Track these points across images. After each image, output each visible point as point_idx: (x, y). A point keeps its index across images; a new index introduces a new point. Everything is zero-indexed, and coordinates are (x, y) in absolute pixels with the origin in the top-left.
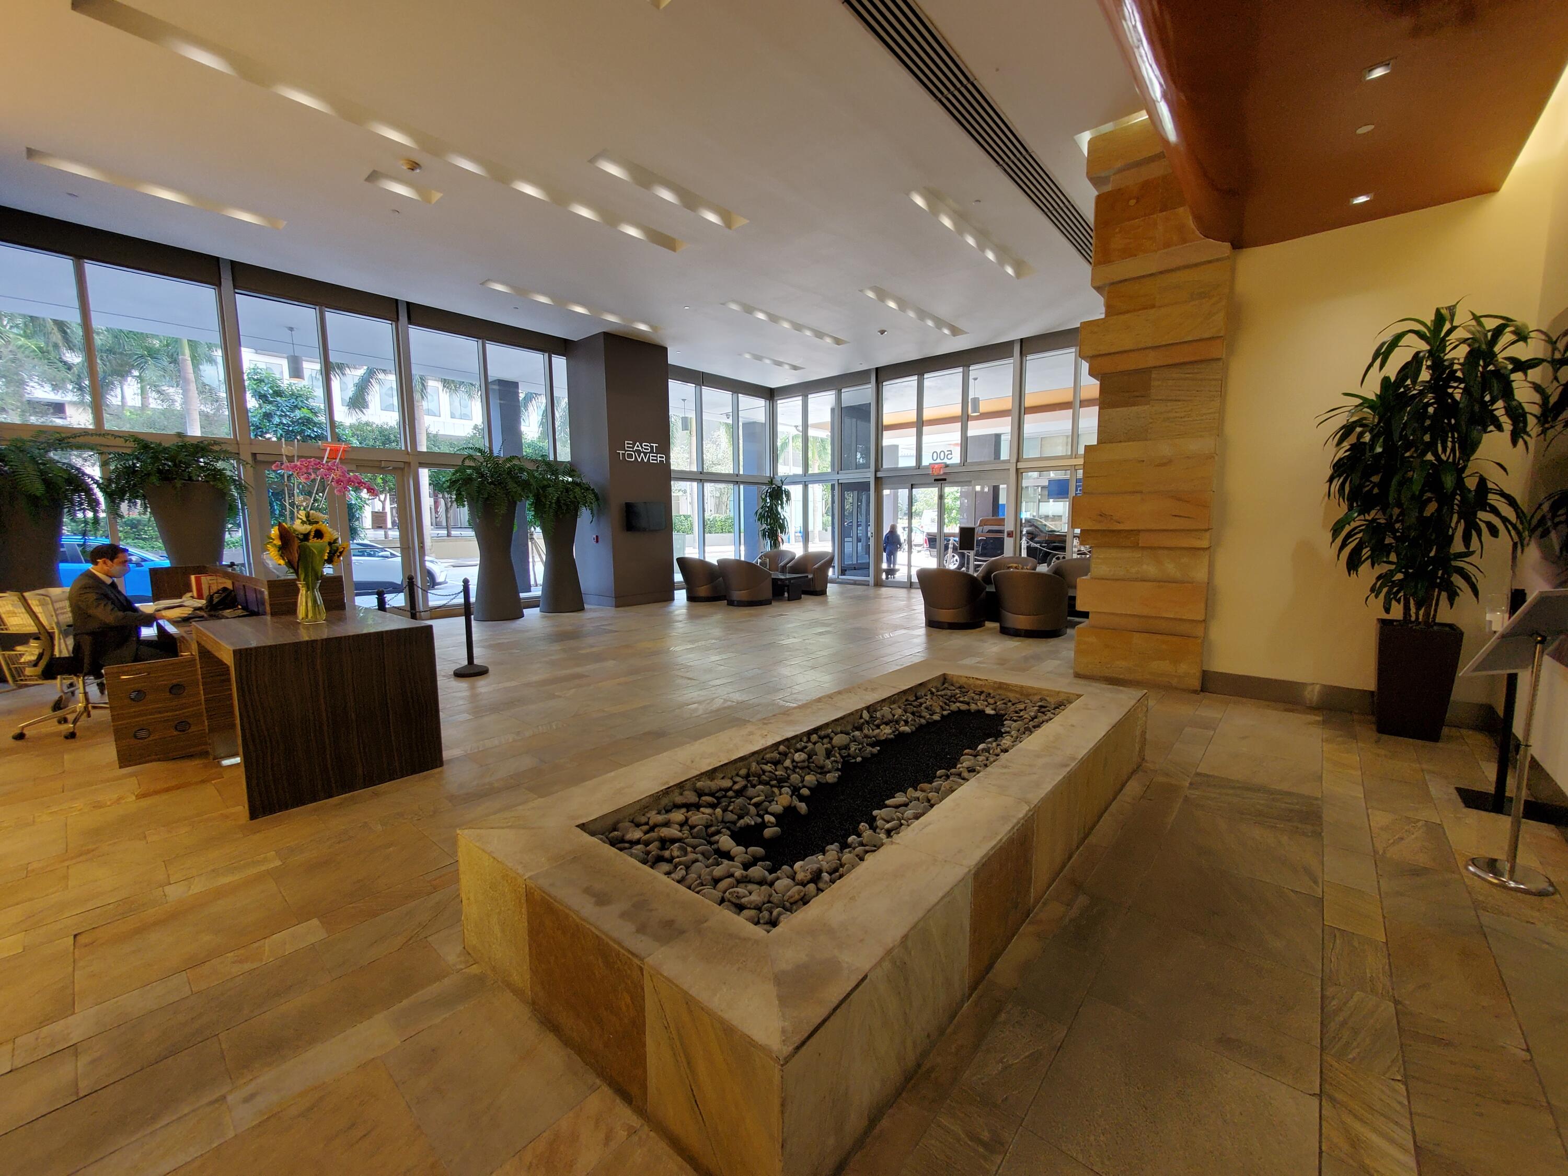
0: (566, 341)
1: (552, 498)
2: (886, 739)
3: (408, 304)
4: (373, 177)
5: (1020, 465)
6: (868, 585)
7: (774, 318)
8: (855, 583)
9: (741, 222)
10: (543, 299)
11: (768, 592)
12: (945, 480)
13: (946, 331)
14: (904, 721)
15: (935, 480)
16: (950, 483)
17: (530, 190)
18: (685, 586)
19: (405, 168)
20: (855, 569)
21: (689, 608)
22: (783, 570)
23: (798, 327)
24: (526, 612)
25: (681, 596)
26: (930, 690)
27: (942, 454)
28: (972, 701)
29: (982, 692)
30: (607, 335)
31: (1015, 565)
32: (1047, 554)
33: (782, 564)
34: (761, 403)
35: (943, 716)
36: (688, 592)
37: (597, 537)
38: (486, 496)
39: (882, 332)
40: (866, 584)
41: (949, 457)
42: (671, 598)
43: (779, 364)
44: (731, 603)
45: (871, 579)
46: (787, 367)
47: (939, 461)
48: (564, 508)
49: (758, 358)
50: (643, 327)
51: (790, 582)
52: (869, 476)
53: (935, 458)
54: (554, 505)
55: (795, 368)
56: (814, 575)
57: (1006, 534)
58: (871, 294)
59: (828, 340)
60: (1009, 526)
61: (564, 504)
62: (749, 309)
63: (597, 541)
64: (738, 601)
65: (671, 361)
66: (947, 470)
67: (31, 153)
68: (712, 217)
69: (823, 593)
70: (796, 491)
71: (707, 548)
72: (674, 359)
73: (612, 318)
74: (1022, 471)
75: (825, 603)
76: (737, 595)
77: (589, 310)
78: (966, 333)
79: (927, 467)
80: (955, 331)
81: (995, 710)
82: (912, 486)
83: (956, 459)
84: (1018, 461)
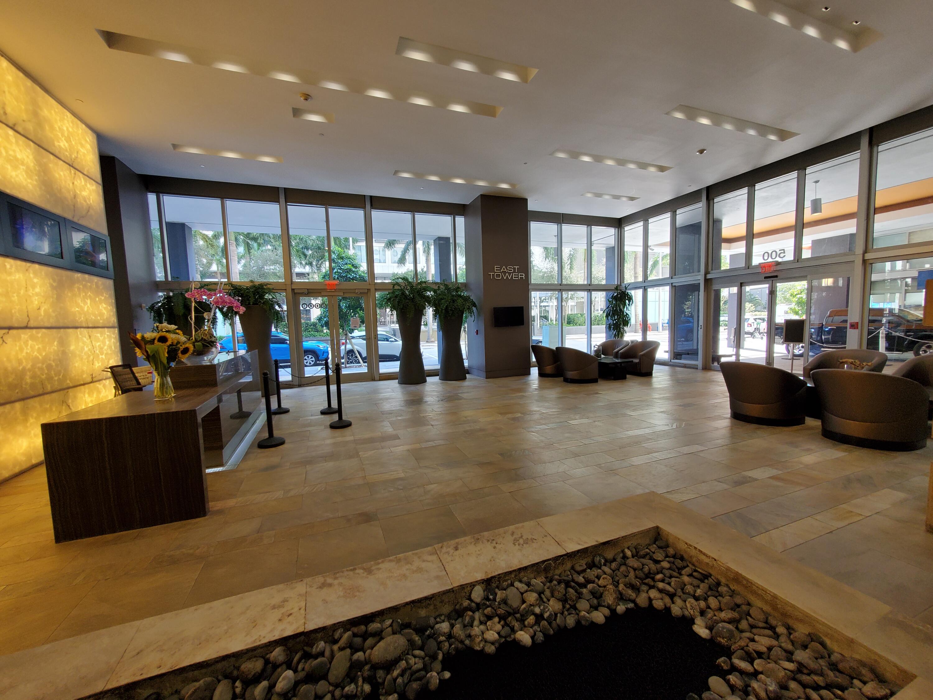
0: (464, 206)
1: (443, 306)
2: (482, 650)
3: (371, 197)
4: (297, 112)
5: (868, 256)
6: (697, 369)
7: (598, 159)
8: (685, 366)
9: (533, 72)
10: (434, 178)
11: (595, 374)
12: (776, 276)
13: (773, 137)
14: (536, 615)
15: (765, 278)
16: (782, 279)
17: (378, 94)
18: (537, 365)
19: (302, 99)
20: (688, 354)
21: (540, 381)
22: (616, 355)
23: (621, 162)
24: (429, 379)
25: (534, 371)
26: (623, 551)
27: (774, 254)
28: (679, 592)
29: (706, 577)
30: (484, 197)
31: (850, 360)
32: (914, 343)
33: (616, 350)
34: (611, 231)
35: (613, 615)
36: (539, 370)
37: (477, 331)
38: (402, 307)
39: (702, 152)
40: (695, 367)
41: (782, 255)
42: (529, 373)
43: (617, 197)
44: (568, 381)
45: (699, 363)
46: (624, 199)
47: (770, 260)
48: (451, 312)
49: (599, 195)
50: (504, 186)
51: (621, 365)
52: (699, 278)
53: (766, 258)
54: (444, 311)
55: (632, 199)
56: (640, 360)
57: (848, 326)
58: (679, 115)
59: (652, 169)
60: (854, 316)
61: (450, 310)
62: (575, 155)
63: (477, 334)
64: (570, 379)
65: (530, 208)
66: (779, 268)
67: (175, 146)
68: (508, 76)
69: (649, 374)
70: (637, 295)
71: (593, 335)
72: (532, 206)
73: (481, 183)
74: (871, 262)
75: (650, 384)
76: (570, 374)
77: (465, 180)
78: (799, 134)
79: (756, 267)
80: (783, 135)
81: (710, 628)
82: (742, 285)
83: (790, 256)
84: (865, 252)
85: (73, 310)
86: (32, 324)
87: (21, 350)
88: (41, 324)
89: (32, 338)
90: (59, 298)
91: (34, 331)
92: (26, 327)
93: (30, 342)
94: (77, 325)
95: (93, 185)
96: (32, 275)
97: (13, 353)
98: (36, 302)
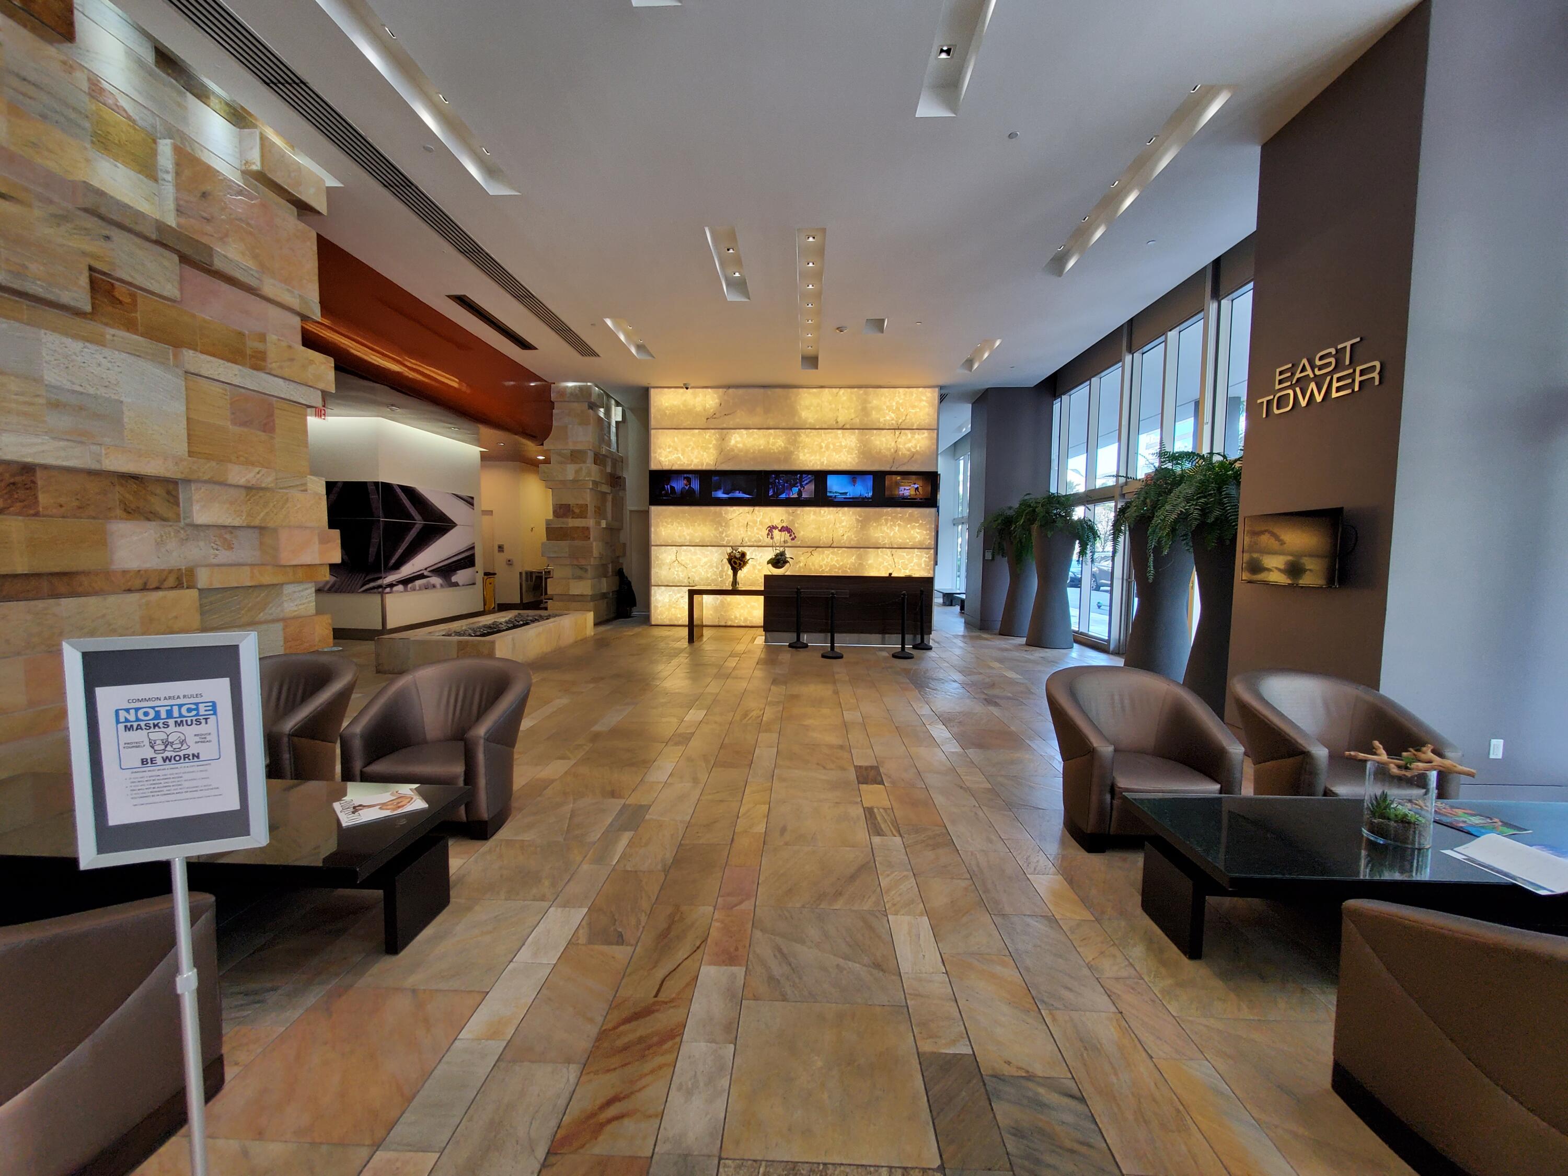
85: (876, 535)
86: (834, 545)
87: (823, 560)
88: (843, 545)
89: (833, 553)
90: (863, 528)
91: (836, 549)
92: (830, 547)
93: (831, 556)
94: (879, 546)
95: (924, 433)
96: (840, 515)
97: (817, 561)
98: (841, 532)
